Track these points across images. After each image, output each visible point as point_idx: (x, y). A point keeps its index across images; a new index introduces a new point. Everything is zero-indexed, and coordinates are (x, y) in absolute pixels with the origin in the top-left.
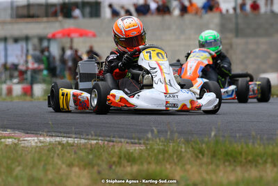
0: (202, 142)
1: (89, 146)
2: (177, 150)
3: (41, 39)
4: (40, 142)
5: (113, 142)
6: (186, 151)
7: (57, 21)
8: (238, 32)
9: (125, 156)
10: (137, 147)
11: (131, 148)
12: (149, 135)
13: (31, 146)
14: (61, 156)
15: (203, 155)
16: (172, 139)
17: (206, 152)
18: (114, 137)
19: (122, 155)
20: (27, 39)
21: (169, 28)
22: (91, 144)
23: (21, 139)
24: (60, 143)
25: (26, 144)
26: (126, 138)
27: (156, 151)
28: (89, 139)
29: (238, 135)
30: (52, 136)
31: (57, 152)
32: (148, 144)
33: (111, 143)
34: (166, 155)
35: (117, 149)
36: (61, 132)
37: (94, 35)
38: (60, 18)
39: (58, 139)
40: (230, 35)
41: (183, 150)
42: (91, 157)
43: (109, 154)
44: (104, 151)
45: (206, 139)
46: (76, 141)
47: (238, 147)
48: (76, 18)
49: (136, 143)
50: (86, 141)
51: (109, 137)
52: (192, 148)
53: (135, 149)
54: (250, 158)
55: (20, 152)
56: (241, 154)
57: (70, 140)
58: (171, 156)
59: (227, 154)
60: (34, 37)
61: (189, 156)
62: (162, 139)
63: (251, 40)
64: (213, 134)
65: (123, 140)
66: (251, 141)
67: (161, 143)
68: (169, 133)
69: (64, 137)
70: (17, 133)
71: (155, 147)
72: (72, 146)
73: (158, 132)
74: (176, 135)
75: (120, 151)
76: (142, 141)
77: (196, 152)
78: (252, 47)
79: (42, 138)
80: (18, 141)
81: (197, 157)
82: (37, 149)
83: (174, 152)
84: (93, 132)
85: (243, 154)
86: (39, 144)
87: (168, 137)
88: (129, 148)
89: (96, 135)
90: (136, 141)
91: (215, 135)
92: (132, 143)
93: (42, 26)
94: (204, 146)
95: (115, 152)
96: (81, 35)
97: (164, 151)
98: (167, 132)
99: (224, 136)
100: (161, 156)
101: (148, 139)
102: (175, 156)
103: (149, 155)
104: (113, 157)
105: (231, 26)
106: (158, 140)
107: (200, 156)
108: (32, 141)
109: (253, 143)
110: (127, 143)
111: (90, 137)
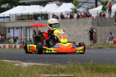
0: (88, 64)
1: (46, 66)
2: (79, 68)
3: (26, 28)
4: (28, 65)
5: (55, 65)
6: (82, 68)
7: (32, 21)
8: (98, 25)
9: (60, 70)
10: (64, 67)
11: (62, 67)
12: (69, 62)
13: (25, 66)
14: (36, 70)
15: (88, 69)
16: (77, 64)
17: (89, 68)
18: (55, 63)
19: (59, 69)
20: (21, 28)
21: (73, 23)
22: (47, 66)
23: (21, 64)
24: (35, 65)
25: (23, 66)
26: (60, 63)
27: (71, 68)
28: (46, 64)
29: (101, 62)
30: (33, 63)
31: (35, 68)
32: (68, 65)
33: (54, 65)
34: (75, 69)
35: (57, 67)
36: (36, 61)
37: (46, 26)
38: (33, 20)
39: (35, 64)
40: (95, 26)
41: (81, 67)
42: (47, 70)
43: (54, 69)
44: (52, 68)
45: (89, 63)
46: (41, 64)
47: (101, 66)
48: (39, 20)
49: (63, 65)
50: (45, 64)
51: (53, 63)
52: (84, 66)
53: (63, 67)
54: (105, 70)
55: (21, 68)
56: (102, 69)
57: (39, 64)
58: (76, 70)
59: (97, 69)
60: (24, 27)
61: (83, 70)
62: (73, 63)
63: (103, 28)
64: (92, 61)
65: (59, 64)
66: (106, 64)
67: (72, 65)
68: (75, 61)
69: (37, 63)
70: (20, 62)
71: (70, 66)
72: (40, 66)
73: (71, 61)
74: (78, 62)
75: (58, 68)
76: (65, 64)
77: (86, 68)
78: (103, 30)
79: (29, 64)
80: (20, 64)
81: (86, 70)
82: (28, 67)
83: (77, 68)
84: (48, 61)
85: (103, 69)
86: (28, 66)
87: (75, 63)
88: (61, 67)
89: (49, 62)
90: (63, 64)
91: (92, 62)
92: (62, 65)
93: (27, 23)
94: (88, 66)
95: (56, 68)
96: (41, 26)
97: (74, 68)
98: (74, 61)
99: (95, 62)
100: (73, 70)
101: (68, 63)
102: (78, 70)
103: (68, 69)
104: (55, 70)
105: (96, 22)
106: (71, 64)
107: (87, 70)
108: (25, 64)
109: (106, 65)
110: (60, 65)
111: (47, 63)
